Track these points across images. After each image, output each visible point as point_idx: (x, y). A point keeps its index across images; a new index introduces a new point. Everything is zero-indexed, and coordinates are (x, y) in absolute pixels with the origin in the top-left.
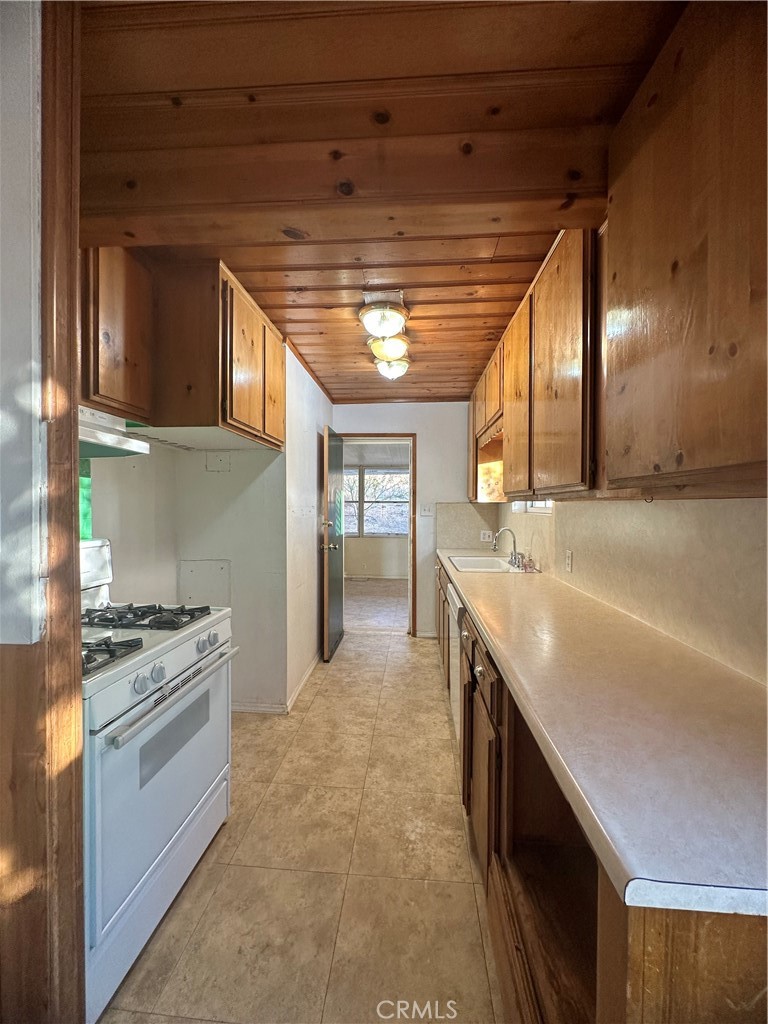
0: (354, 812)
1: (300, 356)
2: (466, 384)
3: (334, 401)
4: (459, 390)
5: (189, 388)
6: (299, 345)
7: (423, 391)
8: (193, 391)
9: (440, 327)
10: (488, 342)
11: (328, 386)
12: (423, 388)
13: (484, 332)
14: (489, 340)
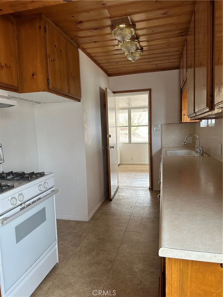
0: (112, 260)
1: (88, 54)
2: (176, 60)
3: (109, 75)
4: (173, 64)
5: (33, 75)
6: (86, 48)
7: (153, 66)
8: (35, 76)
9: (153, 32)
10: (182, 37)
11: (105, 68)
12: (153, 65)
13: (177, 32)
14: (181, 36)
